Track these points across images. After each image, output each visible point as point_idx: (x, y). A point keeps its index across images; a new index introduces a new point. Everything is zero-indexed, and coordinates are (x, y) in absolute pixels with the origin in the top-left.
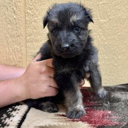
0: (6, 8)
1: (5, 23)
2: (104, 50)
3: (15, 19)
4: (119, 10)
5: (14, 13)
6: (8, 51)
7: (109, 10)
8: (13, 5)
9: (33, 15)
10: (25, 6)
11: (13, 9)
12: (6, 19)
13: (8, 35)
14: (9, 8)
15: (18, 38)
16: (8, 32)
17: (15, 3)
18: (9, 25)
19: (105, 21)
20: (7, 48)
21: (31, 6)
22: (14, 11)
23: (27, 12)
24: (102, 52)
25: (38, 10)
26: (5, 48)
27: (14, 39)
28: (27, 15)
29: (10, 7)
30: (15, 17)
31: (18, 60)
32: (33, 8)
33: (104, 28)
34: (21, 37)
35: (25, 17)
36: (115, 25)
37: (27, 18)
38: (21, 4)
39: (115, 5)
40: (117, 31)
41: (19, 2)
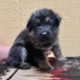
0: (9, 12)
1: (9, 20)
2: (67, 35)
3: (14, 18)
4: (76, 11)
6: (11, 37)
7: (70, 11)
8: (13, 10)
9: (25, 15)
10: (20, 10)
11: (13, 12)
12: (9, 18)
13: (11, 28)
14: (11, 12)
15: (16, 29)
16: (11, 25)
17: (14, 9)
18: (11, 22)
19: (68, 18)
20: (10, 35)
21: (24, 10)
22: (14, 13)
23: (22, 14)
25: (28, 12)
26: (9, 35)
27: (14, 30)
28: (21, 15)
29: (12, 11)
32: (24, 11)
33: (67, 22)
34: (18, 28)
35: (20, 17)
36: (74, 20)
37: (21, 17)
38: (18, 9)
39: (74, 8)
40: (75, 23)
41: (17, 8)
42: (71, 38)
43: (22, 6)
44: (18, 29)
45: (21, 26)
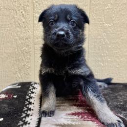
0: (15, 12)
1: (14, 26)
2: (107, 52)
3: (23, 22)
4: (124, 15)
5: (23, 16)
6: (17, 52)
7: (114, 15)
8: (21, 9)
10: (33, 10)
11: (22, 12)
12: (15, 22)
13: (17, 38)
14: (18, 12)
15: (27, 40)
16: (17, 35)
17: (23, 7)
18: (18, 28)
19: (110, 25)
20: (16, 50)
21: (39, 10)
22: (23, 15)
23: (36, 16)
24: (105, 55)
26: (15, 50)
27: (23, 41)
28: (35, 18)
29: (19, 10)
30: (24, 20)
31: (27, 61)
33: (109, 32)
34: (29, 39)
35: (34, 21)
36: (119, 30)
38: (30, 8)
39: (120, 11)
41: (28, 6)
42: (113, 56)
43: (37, 4)
44: (29, 41)
45: (34, 36)
